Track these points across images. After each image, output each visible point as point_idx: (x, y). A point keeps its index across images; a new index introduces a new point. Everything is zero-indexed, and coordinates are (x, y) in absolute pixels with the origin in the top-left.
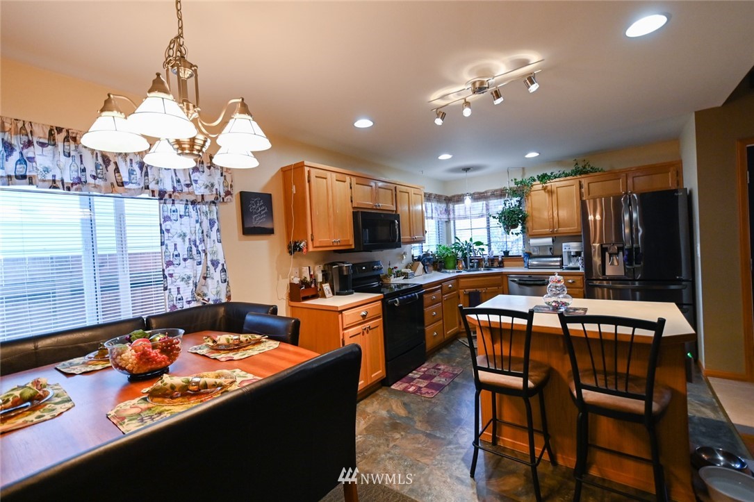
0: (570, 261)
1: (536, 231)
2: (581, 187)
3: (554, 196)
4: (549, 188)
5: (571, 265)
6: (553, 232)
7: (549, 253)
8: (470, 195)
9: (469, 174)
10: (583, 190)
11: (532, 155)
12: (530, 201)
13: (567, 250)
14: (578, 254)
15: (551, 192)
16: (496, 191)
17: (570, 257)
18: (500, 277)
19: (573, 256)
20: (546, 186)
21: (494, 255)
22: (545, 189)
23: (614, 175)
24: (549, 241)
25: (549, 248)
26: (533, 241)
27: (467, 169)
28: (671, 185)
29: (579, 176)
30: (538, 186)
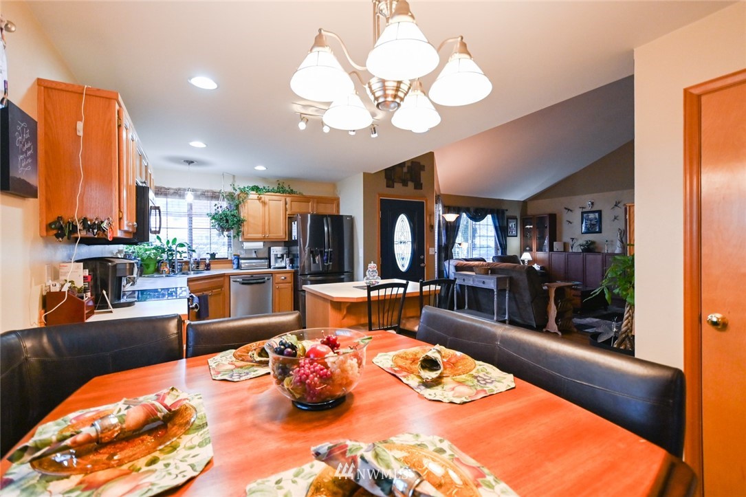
0: (276, 262)
1: (250, 236)
2: (286, 204)
3: (267, 207)
4: (263, 199)
5: (277, 265)
6: (264, 238)
7: (254, 255)
8: (193, 190)
9: (192, 168)
10: (287, 206)
11: (260, 168)
12: (246, 207)
13: (275, 253)
14: (282, 257)
15: (264, 203)
16: (208, 191)
17: (277, 258)
18: (222, 279)
19: (279, 258)
20: (261, 198)
21: (201, 257)
22: (259, 199)
23: (307, 199)
24: (260, 245)
25: (253, 251)
26: (247, 245)
27: (190, 162)
28: (334, 212)
29: (284, 195)
30: (253, 195)
